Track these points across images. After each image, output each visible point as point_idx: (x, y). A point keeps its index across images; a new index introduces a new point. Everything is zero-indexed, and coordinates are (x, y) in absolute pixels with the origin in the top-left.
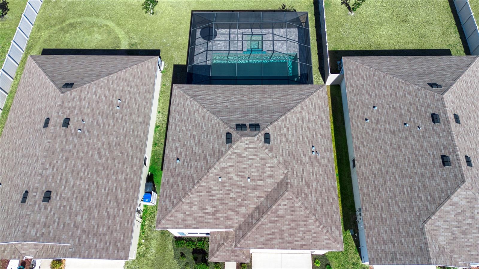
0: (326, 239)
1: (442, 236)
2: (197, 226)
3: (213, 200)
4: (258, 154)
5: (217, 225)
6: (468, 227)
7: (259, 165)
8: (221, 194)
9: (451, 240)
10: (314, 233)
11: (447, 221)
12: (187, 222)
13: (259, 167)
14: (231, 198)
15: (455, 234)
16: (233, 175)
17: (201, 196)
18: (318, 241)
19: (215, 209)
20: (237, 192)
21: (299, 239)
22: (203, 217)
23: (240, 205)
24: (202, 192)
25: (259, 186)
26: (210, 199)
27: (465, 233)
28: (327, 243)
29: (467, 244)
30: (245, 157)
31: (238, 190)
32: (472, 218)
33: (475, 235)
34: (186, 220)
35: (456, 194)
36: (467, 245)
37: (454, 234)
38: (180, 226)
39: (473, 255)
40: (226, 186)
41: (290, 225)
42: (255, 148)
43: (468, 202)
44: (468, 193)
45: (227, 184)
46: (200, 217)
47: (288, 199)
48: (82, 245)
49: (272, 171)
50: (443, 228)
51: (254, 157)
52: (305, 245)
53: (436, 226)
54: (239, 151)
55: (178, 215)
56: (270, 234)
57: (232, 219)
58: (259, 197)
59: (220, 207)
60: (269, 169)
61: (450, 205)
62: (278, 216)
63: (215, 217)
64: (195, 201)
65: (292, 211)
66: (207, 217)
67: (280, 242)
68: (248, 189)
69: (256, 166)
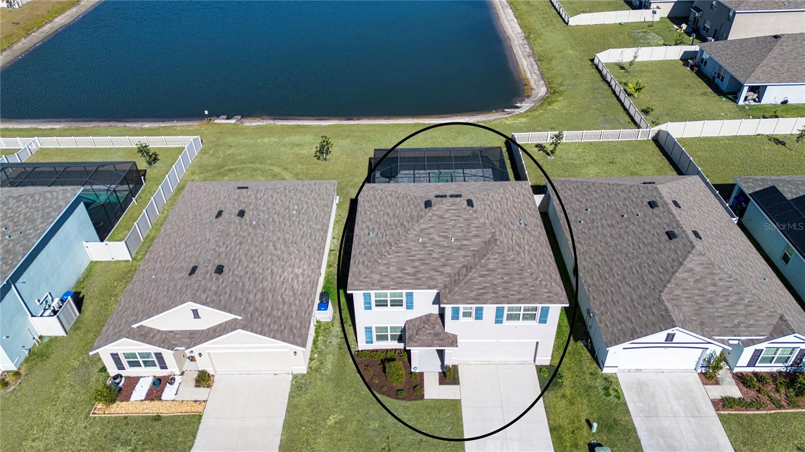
0: (547, 292)
1: (685, 306)
2: (396, 287)
3: (413, 260)
4: (461, 215)
5: (418, 285)
6: (713, 296)
7: (462, 225)
8: (422, 254)
9: (697, 310)
10: (532, 286)
11: (687, 289)
12: (383, 284)
13: (463, 227)
14: (433, 258)
15: (700, 304)
16: (435, 236)
17: (400, 256)
18: (538, 295)
19: (416, 269)
20: (440, 252)
21: (515, 293)
22: (402, 277)
23: (444, 265)
24: (400, 253)
25: (464, 245)
26: (410, 260)
27: (710, 302)
28: (547, 297)
29: (717, 314)
30: (447, 218)
31: (441, 251)
32: (715, 285)
33: (723, 304)
34: (382, 281)
35: (688, 259)
36: (717, 316)
37: (698, 304)
38: (376, 288)
39: (727, 327)
40: (427, 247)
41: (503, 278)
42: (458, 210)
43: (705, 268)
44: (702, 258)
45: (428, 245)
46: (398, 277)
47: (498, 253)
48: (255, 321)
49: (478, 231)
50: (684, 298)
51: (457, 218)
52: (523, 299)
53: (675, 295)
54: (440, 213)
55: (373, 276)
56: (481, 289)
57: (436, 279)
58: (465, 256)
59: (421, 267)
60: (475, 229)
61: (686, 272)
62: (488, 270)
63: (416, 277)
64: (393, 262)
65: (504, 265)
66: (406, 277)
67: (493, 297)
68: (452, 249)
69: (459, 227)
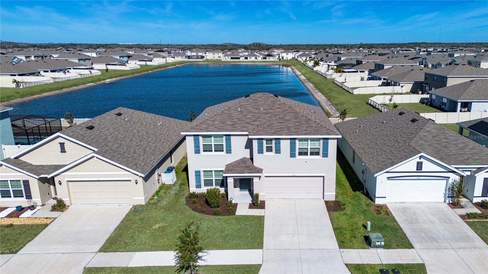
1: (428, 149)
2: (218, 131)
3: (232, 119)
4: (269, 99)
6: (447, 144)
8: (240, 116)
9: (436, 151)
10: (315, 127)
11: (428, 141)
13: (270, 104)
14: (247, 118)
15: (438, 148)
17: (223, 117)
18: (319, 131)
19: (234, 123)
21: (303, 130)
22: (223, 126)
23: (255, 121)
25: (270, 112)
26: (230, 119)
27: (445, 147)
28: (326, 132)
29: (451, 154)
30: (259, 100)
31: (253, 114)
32: (447, 138)
33: (455, 148)
34: (208, 128)
35: (426, 126)
38: (203, 131)
39: (460, 160)
41: (295, 124)
42: (267, 97)
43: (438, 130)
44: (435, 126)
45: (245, 112)
46: (220, 126)
47: (292, 113)
50: (426, 145)
51: (266, 100)
52: (308, 133)
53: (420, 144)
54: (255, 98)
55: (202, 126)
56: (279, 129)
57: (247, 127)
58: (270, 117)
59: (238, 122)
60: (278, 105)
61: (425, 132)
62: (285, 120)
63: (234, 126)
64: (218, 119)
65: (296, 118)
66: (226, 126)
67: (287, 132)
68: (261, 114)
69: (267, 104)
